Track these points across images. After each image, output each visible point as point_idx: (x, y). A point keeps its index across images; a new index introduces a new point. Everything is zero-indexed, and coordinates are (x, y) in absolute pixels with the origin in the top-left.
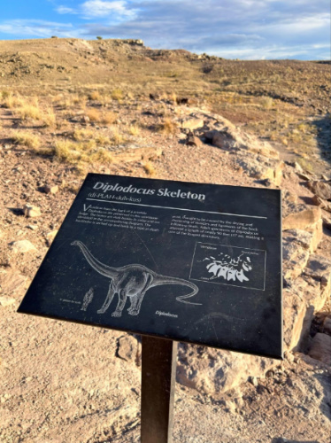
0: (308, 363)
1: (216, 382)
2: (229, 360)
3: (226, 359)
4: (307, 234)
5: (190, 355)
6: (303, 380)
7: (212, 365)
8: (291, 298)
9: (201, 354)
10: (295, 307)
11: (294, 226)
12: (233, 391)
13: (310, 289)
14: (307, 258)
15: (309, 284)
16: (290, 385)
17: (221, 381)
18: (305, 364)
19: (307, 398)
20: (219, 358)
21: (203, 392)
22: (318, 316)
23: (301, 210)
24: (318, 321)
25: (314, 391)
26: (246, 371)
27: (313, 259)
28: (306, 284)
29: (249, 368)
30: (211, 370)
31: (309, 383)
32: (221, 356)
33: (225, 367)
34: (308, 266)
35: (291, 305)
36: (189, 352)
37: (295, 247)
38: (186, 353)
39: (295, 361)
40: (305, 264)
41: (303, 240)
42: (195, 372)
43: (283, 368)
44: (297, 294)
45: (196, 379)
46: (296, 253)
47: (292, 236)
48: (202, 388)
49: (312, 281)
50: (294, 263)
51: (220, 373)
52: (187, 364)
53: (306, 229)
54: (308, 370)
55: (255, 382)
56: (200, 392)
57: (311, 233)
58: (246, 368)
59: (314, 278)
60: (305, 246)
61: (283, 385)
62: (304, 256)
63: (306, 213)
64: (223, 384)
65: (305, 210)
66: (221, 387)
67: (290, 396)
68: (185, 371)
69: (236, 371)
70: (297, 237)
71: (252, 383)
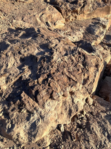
0: (102, 105)
1: (29, 134)
2: (43, 114)
3: (41, 112)
4: (105, 20)
5: (12, 110)
6: (98, 123)
7: (28, 119)
8: (95, 59)
9: (21, 110)
10: (97, 66)
11: (99, 16)
12: (43, 140)
13: (105, 52)
14: (104, 33)
15: (105, 49)
16: (89, 130)
17: (33, 133)
18: (100, 106)
19: (101, 142)
20: (35, 112)
21: (17, 143)
22: (107, 66)
23: (104, 6)
24: (107, 70)
25: (106, 135)
26: (56, 121)
27: (108, 34)
28: (103, 48)
29: (58, 118)
30: (27, 124)
31: (103, 126)
32: (37, 111)
33: (39, 120)
34: (104, 38)
35: (94, 65)
36: (11, 108)
37: (99, 27)
38: (9, 109)
39: (93, 105)
40: (103, 37)
41: (103, 23)
42: (13, 126)
43: (85, 113)
44: (99, 56)
45: (12, 133)
46: (99, 31)
47: (97, 21)
48: (17, 140)
49: (107, 47)
50: (97, 36)
51: (34, 126)
52: (9, 118)
53: (105, 18)
54: (102, 112)
55: (62, 128)
56: (15, 142)
57: (107, 20)
58: (57, 117)
59: (107, 45)
60: (104, 27)
61: (83, 129)
62: (103, 32)
63: (106, 8)
64: (35, 136)
65: (106, 6)
66: (33, 138)
67: (88, 141)
68: (6, 124)
69: (47, 123)
70: (100, 22)
71: (60, 130)
